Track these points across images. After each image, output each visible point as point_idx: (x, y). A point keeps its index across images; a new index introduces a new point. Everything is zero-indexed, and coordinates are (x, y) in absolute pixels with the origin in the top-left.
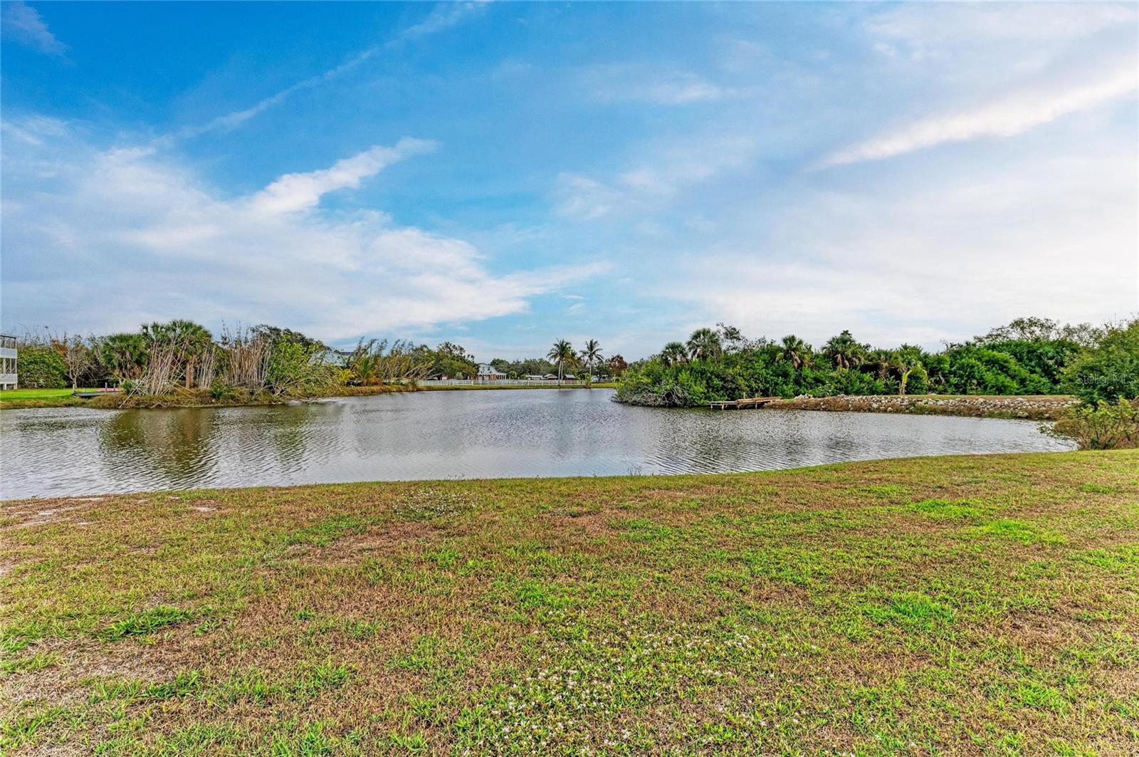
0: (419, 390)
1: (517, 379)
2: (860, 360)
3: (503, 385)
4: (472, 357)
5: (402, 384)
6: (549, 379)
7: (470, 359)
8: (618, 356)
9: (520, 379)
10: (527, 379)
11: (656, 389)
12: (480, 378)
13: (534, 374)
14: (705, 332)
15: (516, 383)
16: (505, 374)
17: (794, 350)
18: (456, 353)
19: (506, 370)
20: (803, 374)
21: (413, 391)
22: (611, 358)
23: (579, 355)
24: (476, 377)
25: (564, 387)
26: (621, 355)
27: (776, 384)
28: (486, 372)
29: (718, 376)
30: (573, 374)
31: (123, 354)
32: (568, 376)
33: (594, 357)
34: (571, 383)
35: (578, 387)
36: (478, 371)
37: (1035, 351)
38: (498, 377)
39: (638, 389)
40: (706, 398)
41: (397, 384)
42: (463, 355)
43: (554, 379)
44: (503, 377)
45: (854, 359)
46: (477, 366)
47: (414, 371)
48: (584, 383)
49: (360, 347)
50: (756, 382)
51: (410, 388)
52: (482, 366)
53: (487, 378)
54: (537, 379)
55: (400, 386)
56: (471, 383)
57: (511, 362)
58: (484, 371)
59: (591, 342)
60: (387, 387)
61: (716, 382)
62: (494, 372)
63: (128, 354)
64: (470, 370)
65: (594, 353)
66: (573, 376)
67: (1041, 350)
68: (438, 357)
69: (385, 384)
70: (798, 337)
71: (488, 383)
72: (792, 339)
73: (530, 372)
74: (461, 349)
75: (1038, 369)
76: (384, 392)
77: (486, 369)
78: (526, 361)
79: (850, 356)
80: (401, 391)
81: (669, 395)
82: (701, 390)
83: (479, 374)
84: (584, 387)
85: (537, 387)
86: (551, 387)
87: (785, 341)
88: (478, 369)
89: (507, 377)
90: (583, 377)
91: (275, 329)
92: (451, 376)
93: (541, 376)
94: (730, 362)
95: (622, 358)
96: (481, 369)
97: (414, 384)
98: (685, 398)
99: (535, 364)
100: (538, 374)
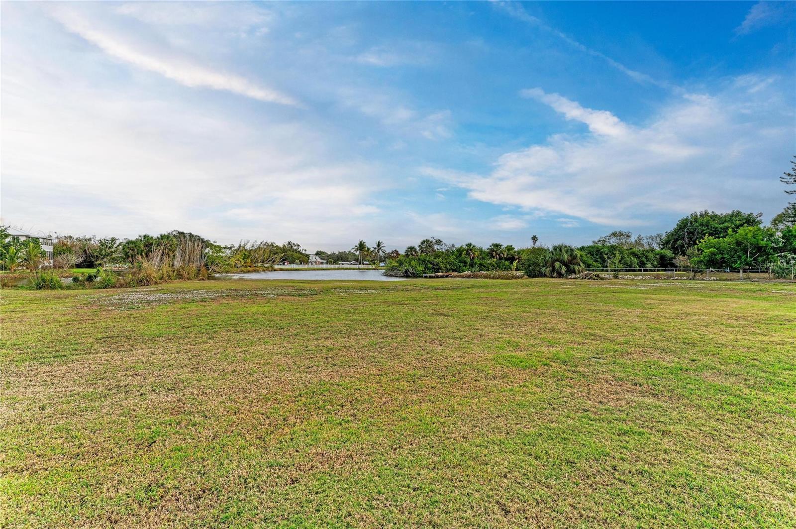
0: (275, 270)
1: (333, 264)
2: (504, 255)
3: (325, 268)
4: (305, 250)
5: (265, 267)
6: (354, 264)
7: (304, 252)
8: (396, 251)
9: (336, 264)
10: (339, 264)
11: (400, 269)
12: (310, 264)
13: (344, 261)
14: (427, 241)
15: (333, 266)
16: (326, 261)
17: (471, 250)
18: (295, 248)
19: (326, 258)
20: (475, 261)
21: (272, 271)
22: (391, 251)
23: (372, 249)
24: (307, 263)
25: (362, 269)
26: (397, 250)
27: (460, 267)
28: (314, 260)
29: (431, 263)
30: (368, 261)
31: (133, 250)
32: (365, 263)
33: (380, 251)
34: (366, 267)
35: (370, 269)
36: (309, 259)
37: (600, 250)
38: (321, 263)
39: (393, 269)
40: (424, 273)
41: (262, 267)
42: (299, 249)
43: (356, 264)
44: (324, 263)
45: (501, 254)
46: (308, 256)
47: (272, 259)
48: (374, 267)
49: (240, 245)
50: (450, 266)
51: (270, 269)
52: (311, 256)
53: (314, 264)
54: (346, 264)
55: (264, 268)
56: (306, 266)
57: (329, 253)
58: (313, 259)
59: (379, 242)
60: (257, 268)
61: (430, 265)
62: (319, 260)
63: (136, 250)
64: (304, 259)
65: (380, 248)
66: (368, 263)
67: (602, 250)
68: (284, 250)
69: (255, 266)
70: (473, 244)
71: (316, 267)
72: (470, 245)
73: (342, 260)
74: (299, 245)
75: (599, 260)
76: (255, 271)
77: (314, 258)
78: (339, 253)
79: (499, 253)
80: (265, 271)
81: (406, 272)
82: (421, 269)
83: (309, 261)
84: (374, 269)
85: (346, 269)
86: (354, 269)
87: (467, 245)
88: (309, 258)
89: (327, 263)
90: (374, 263)
91: (183, 233)
92: (292, 262)
93: (349, 263)
94: (437, 256)
95: (397, 252)
96: (310, 258)
97: (272, 267)
98: (413, 273)
99: (345, 255)
100: (347, 261)
